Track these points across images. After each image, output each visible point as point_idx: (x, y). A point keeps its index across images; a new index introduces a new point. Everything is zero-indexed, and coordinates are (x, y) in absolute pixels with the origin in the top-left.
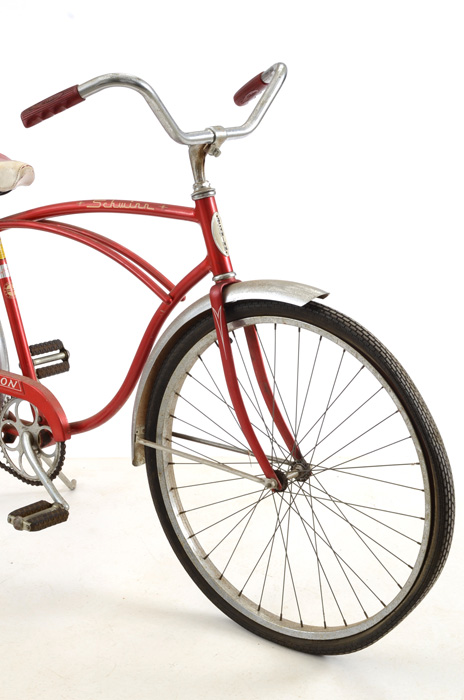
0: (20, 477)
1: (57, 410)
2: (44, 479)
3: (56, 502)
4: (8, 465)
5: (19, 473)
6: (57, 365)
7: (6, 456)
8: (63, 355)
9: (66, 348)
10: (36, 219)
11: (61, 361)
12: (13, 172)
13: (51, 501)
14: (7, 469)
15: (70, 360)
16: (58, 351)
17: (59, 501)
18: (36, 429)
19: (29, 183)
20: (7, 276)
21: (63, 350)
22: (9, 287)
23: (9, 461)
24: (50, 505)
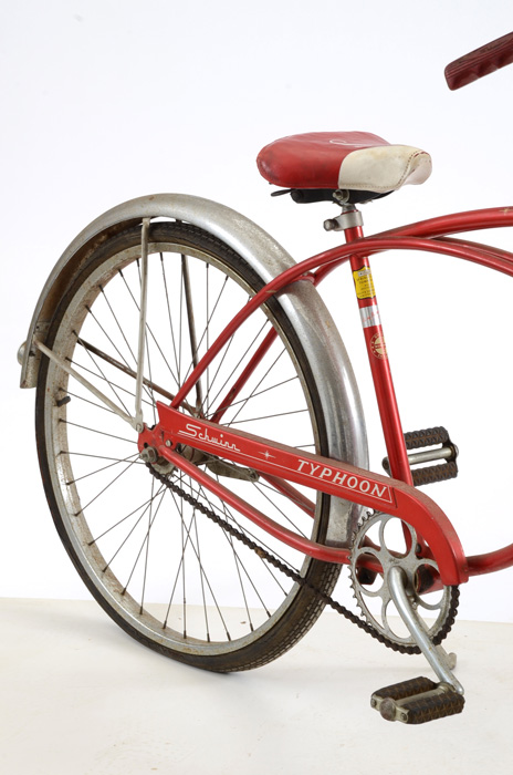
0: (382, 639)
1: (448, 535)
2: (424, 643)
3: (443, 681)
4: (363, 618)
5: (381, 632)
6: (438, 466)
7: (361, 604)
8: (448, 452)
9: (453, 440)
10: (431, 235)
11: (443, 462)
12: (400, 163)
13: (436, 680)
14: (362, 625)
15: (458, 460)
16: (440, 445)
17: (448, 680)
18: (413, 564)
19: (421, 180)
20: (377, 324)
21: (448, 444)
22: (379, 341)
23: (365, 611)
24: (435, 686)
